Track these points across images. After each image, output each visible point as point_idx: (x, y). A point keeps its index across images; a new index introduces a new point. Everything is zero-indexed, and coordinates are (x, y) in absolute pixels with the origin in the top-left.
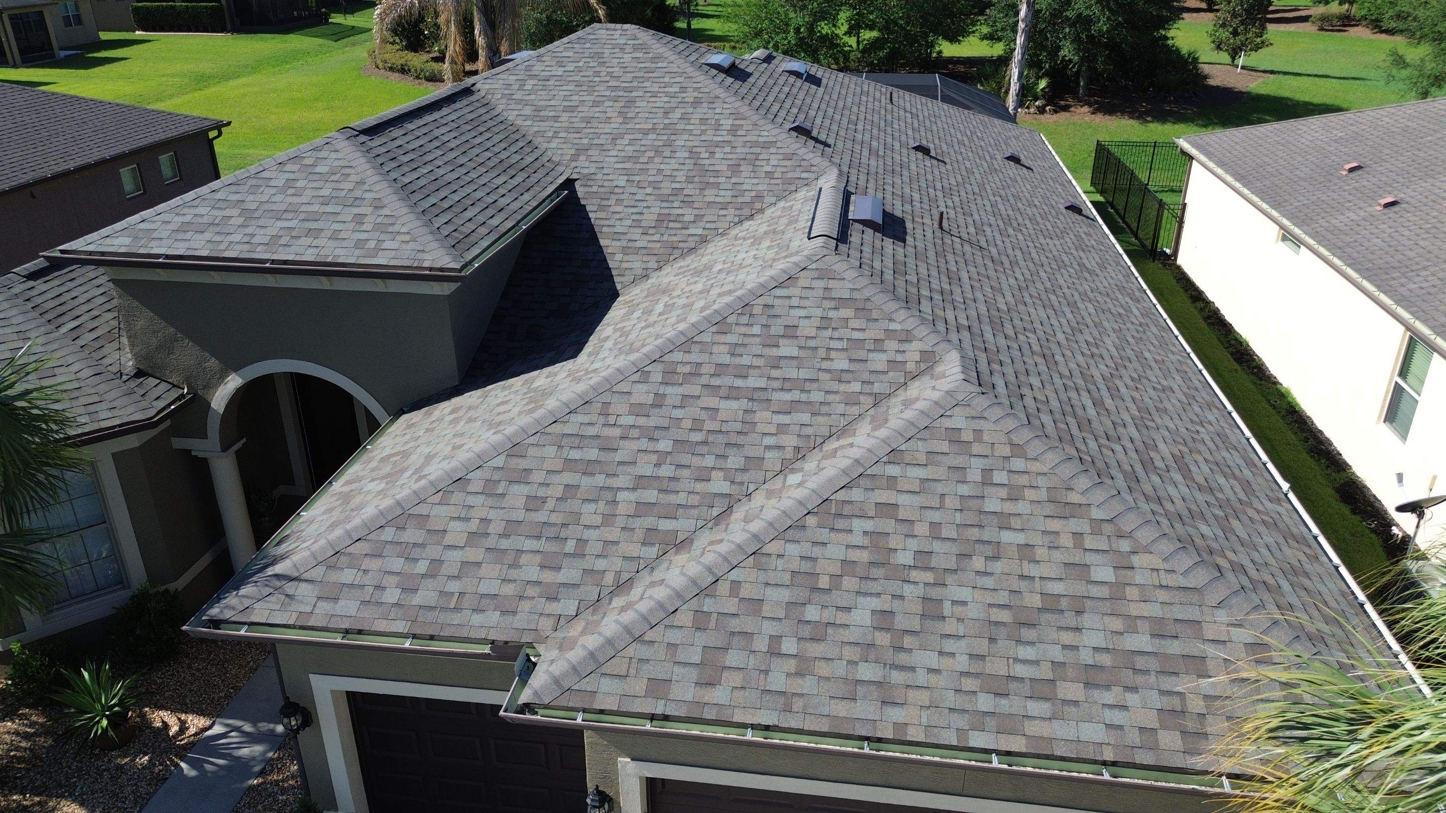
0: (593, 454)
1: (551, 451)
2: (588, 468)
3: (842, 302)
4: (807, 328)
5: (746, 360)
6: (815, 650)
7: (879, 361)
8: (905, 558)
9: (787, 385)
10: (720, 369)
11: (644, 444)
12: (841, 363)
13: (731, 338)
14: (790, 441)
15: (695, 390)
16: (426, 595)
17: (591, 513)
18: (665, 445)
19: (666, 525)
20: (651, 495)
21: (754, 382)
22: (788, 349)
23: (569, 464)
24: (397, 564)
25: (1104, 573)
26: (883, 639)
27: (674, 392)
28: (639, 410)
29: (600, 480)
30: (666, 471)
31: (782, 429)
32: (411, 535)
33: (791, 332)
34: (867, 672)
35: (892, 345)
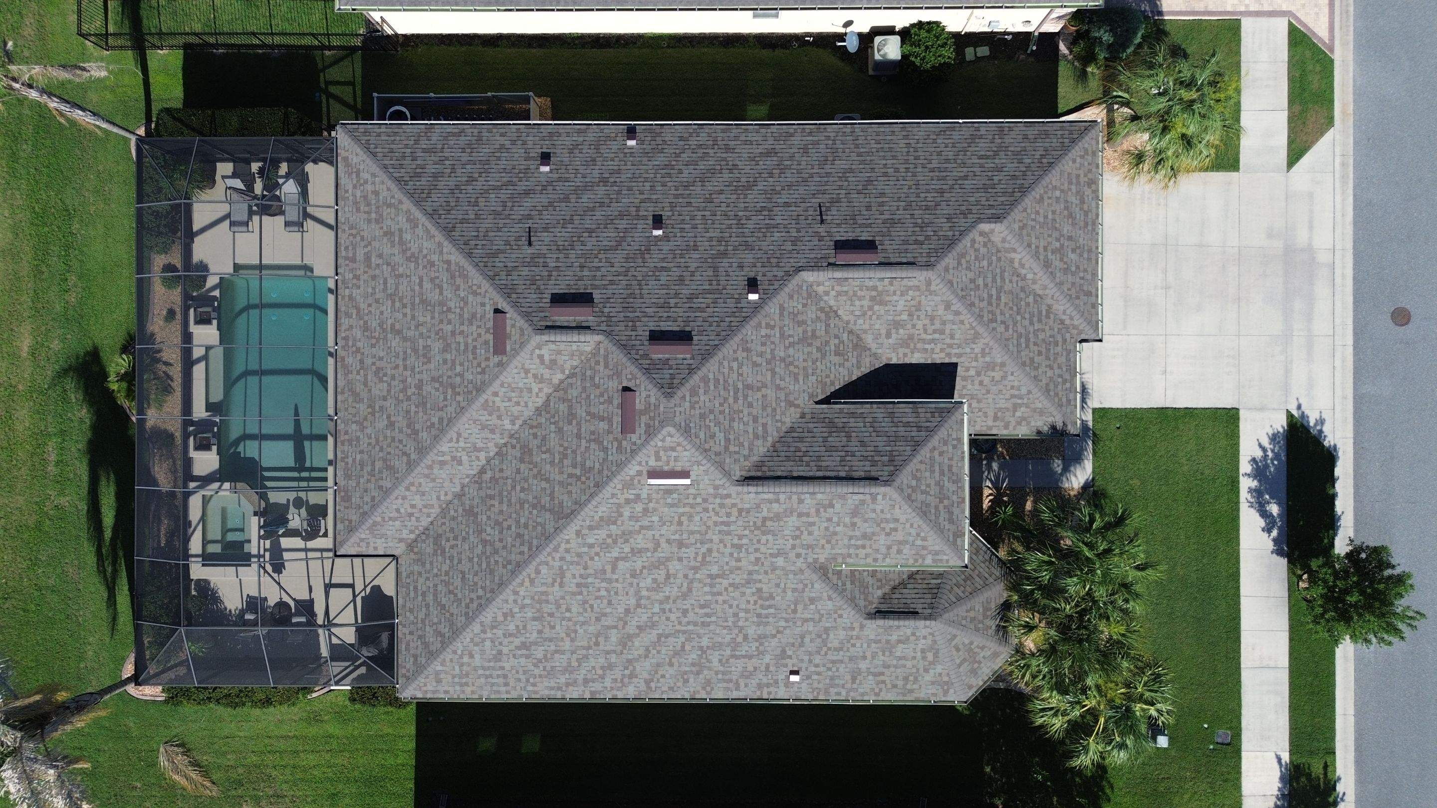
0: (1023, 340)
1: (1023, 353)
2: (1028, 340)
3: (959, 263)
4: (971, 275)
5: (985, 296)
6: (1082, 268)
7: (983, 250)
8: (1058, 245)
9: (994, 280)
10: (989, 304)
11: (1019, 325)
12: (985, 263)
13: (977, 302)
14: (1015, 279)
15: (998, 312)
16: (1067, 376)
17: (1041, 336)
18: (1019, 318)
19: (1044, 313)
20: (1035, 319)
21: (994, 292)
22: (980, 282)
23: (1027, 346)
24: (1060, 387)
25: (1058, 193)
26: (1078, 251)
27: (999, 318)
28: (1007, 329)
29: (1031, 336)
30: (1027, 316)
31: (1011, 281)
32: (1052, 386)
33: (972, 281)
34: (1085, 255)
35: (976, 246)
